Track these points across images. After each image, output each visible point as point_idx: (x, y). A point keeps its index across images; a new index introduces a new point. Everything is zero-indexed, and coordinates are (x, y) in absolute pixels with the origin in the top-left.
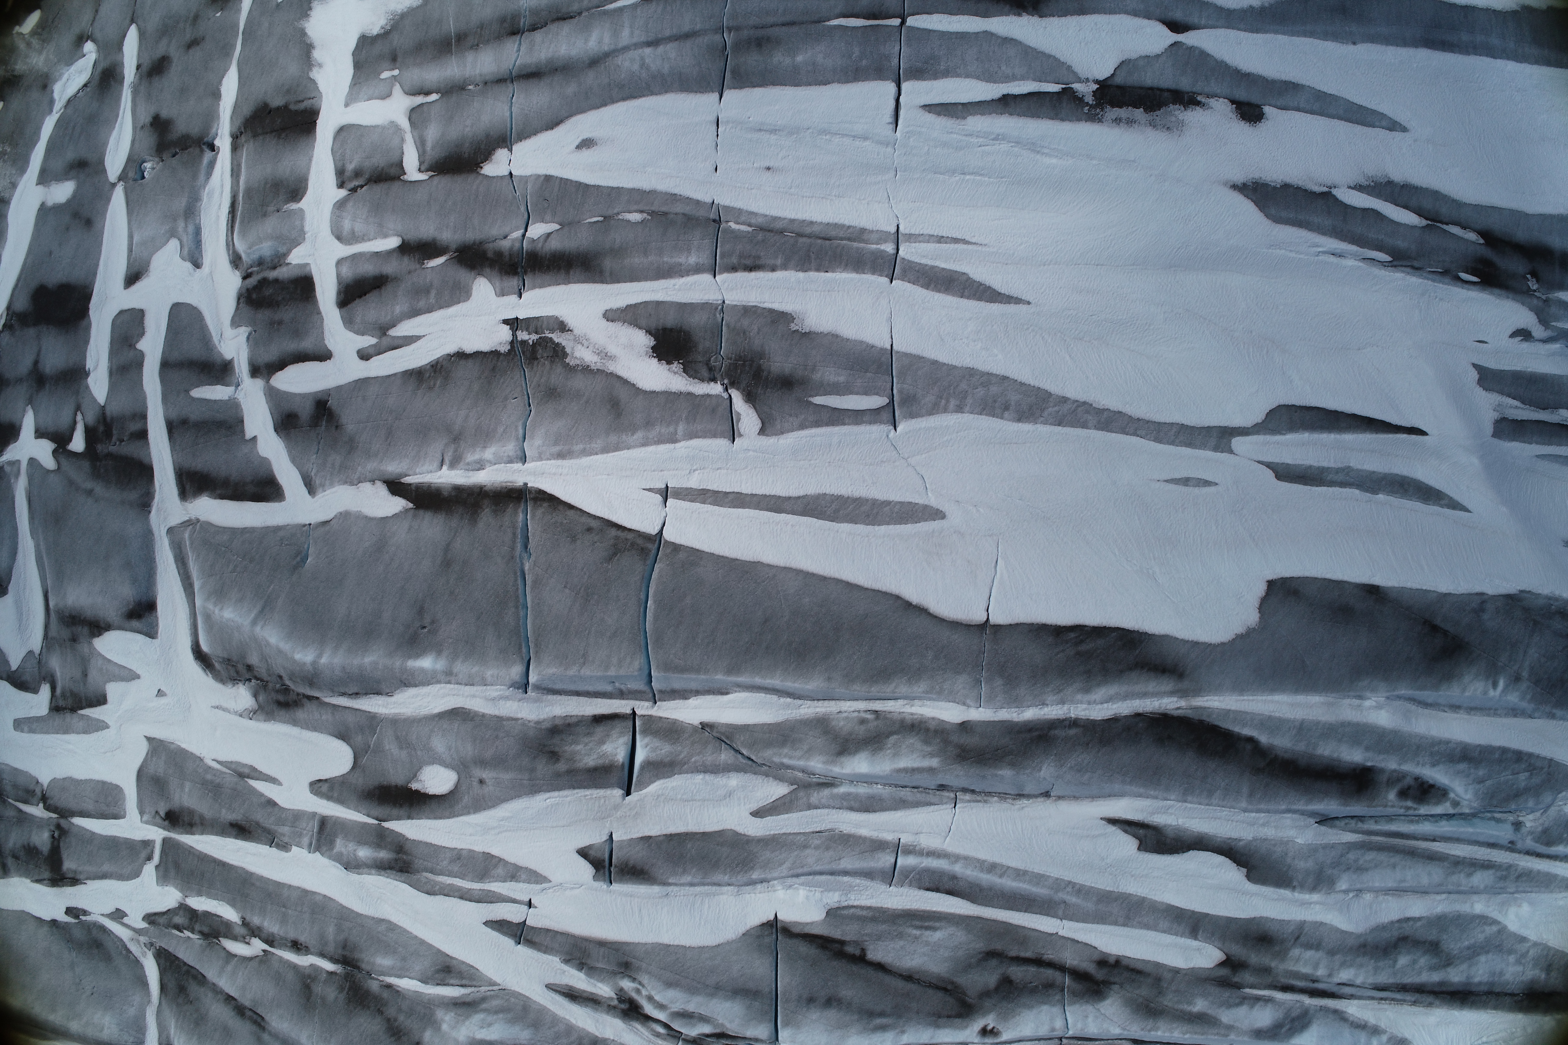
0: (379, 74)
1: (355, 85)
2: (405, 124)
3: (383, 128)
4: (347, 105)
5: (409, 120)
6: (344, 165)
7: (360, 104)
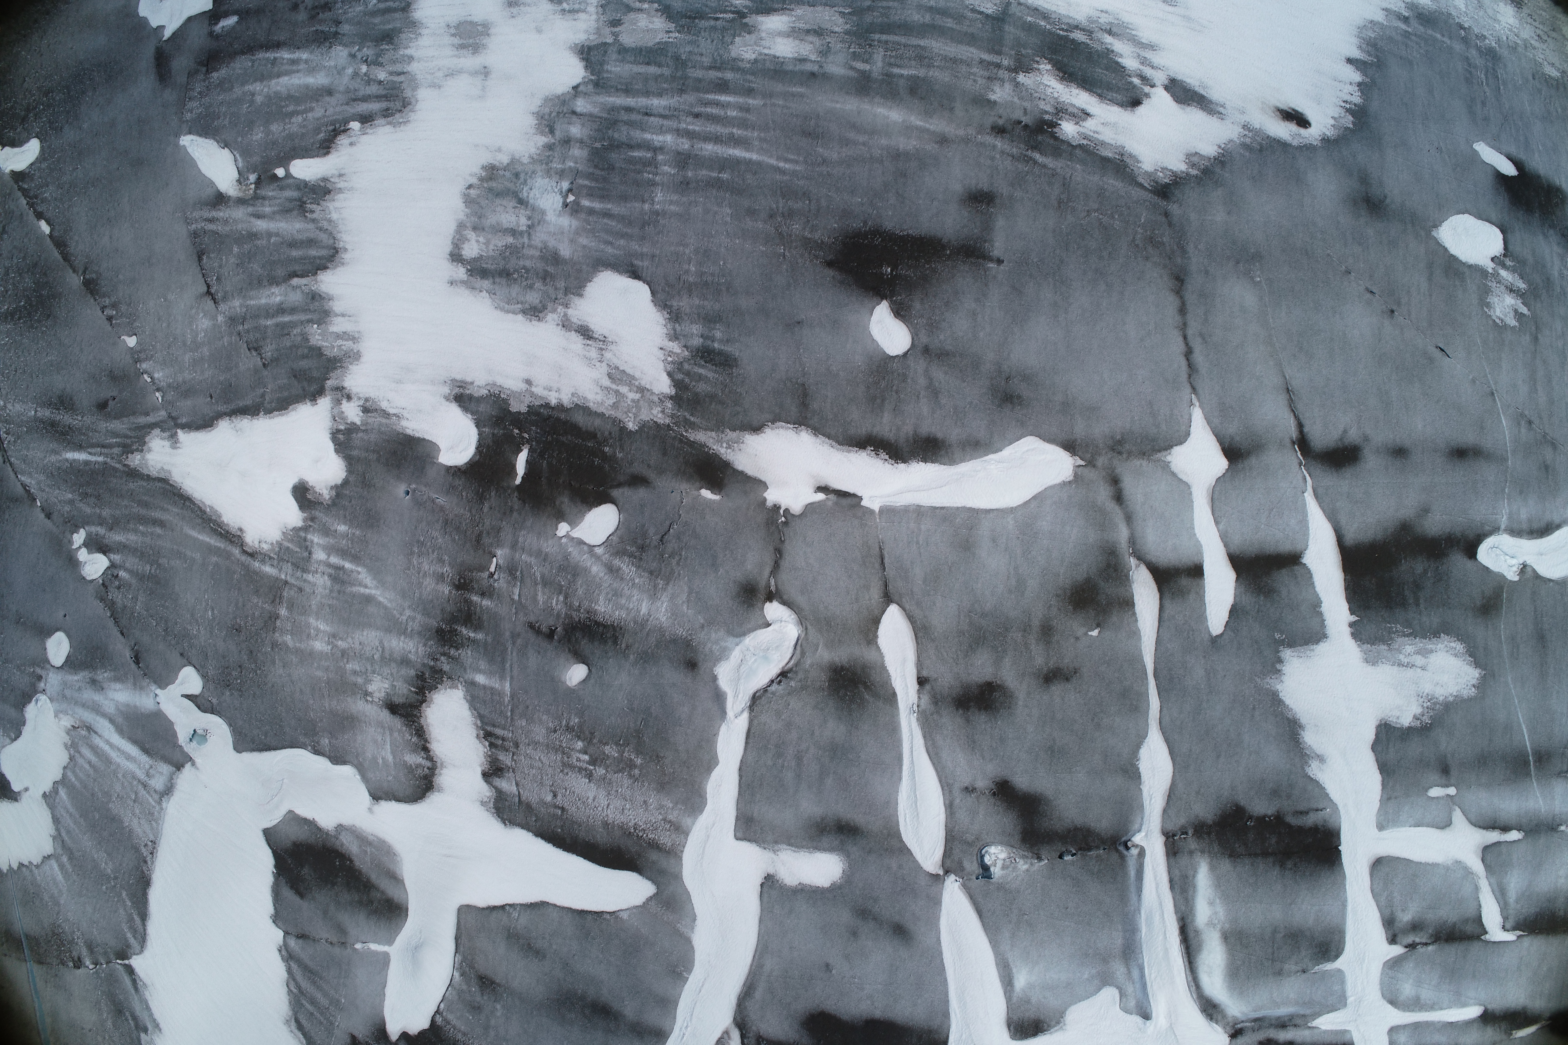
0: (1427, 791)
1: (1389, 799)
2: (1477, 866)
3: (1447, 868)
4: (1381, 827)
5: (1483, 860)
6: (1392, 913)
7: (1404, 829)
